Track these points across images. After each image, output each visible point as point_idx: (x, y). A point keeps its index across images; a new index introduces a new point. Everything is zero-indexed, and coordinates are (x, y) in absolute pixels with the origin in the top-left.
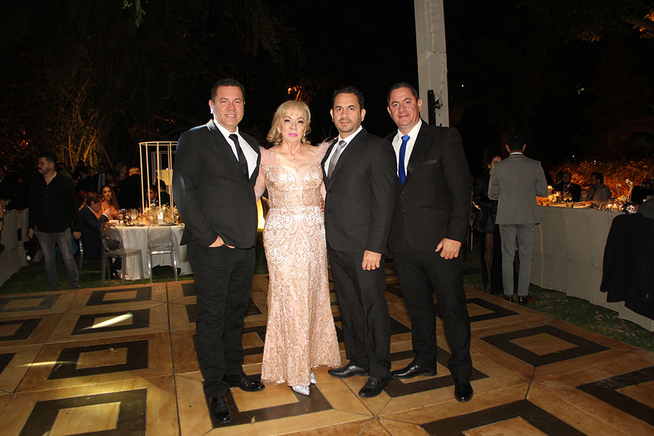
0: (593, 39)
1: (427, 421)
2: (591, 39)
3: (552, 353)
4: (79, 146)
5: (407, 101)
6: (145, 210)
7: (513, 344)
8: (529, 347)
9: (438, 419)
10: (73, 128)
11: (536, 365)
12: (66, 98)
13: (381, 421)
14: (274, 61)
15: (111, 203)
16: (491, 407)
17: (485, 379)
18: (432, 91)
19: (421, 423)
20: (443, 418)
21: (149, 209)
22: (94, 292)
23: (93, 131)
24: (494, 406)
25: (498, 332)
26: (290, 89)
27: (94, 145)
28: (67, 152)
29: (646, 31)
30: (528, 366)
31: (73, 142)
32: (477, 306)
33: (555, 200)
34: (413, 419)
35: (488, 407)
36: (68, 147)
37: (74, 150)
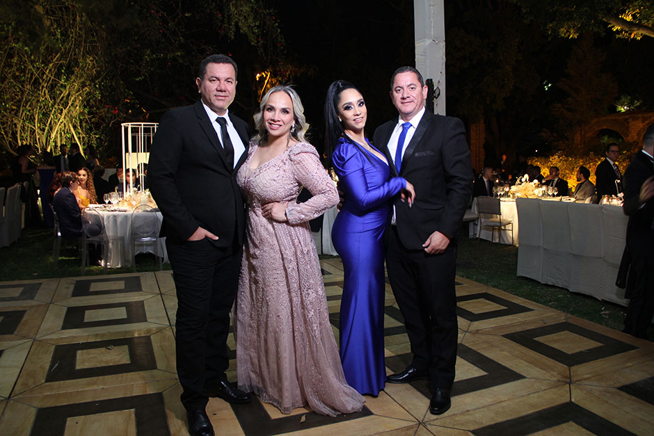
0: (571, 36)
1: (476, 427)
2: (569, 36)
3: (581, 352)
4: (46, 126)
5: (412, 86)
6: (126, 195)
7: (538, 342)
8: (555, 346)
9: (488, 424)
10: (40, 107)
11: (570, 365)
12: (32, 74)
13: (429, 427)
14: (253, 44)
15: (87, 187)
16: (538, 410)
17: (524, 380)
18: (431, 80)
19: (472, 429)
20: (493, 423)
21: (132, 193)
22: (77, 282)
23: (62, 110)
24: (541, 409)
25: (519, 329)
26: (258, 75)
27: (63, 125)
28: (33, 132)
29: (621, 31)
30: (561, 367)
31: (40, 121)
32: (488, 301)
33: (541, 194)
34: (462, 424)
35: (535, 411)
36: (35, 126)
37: (41, 130)
